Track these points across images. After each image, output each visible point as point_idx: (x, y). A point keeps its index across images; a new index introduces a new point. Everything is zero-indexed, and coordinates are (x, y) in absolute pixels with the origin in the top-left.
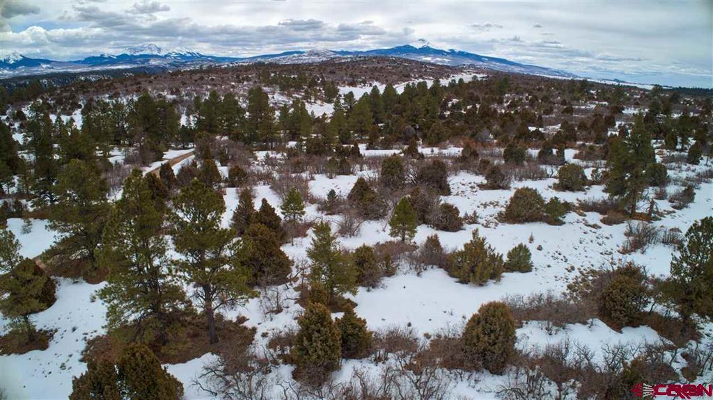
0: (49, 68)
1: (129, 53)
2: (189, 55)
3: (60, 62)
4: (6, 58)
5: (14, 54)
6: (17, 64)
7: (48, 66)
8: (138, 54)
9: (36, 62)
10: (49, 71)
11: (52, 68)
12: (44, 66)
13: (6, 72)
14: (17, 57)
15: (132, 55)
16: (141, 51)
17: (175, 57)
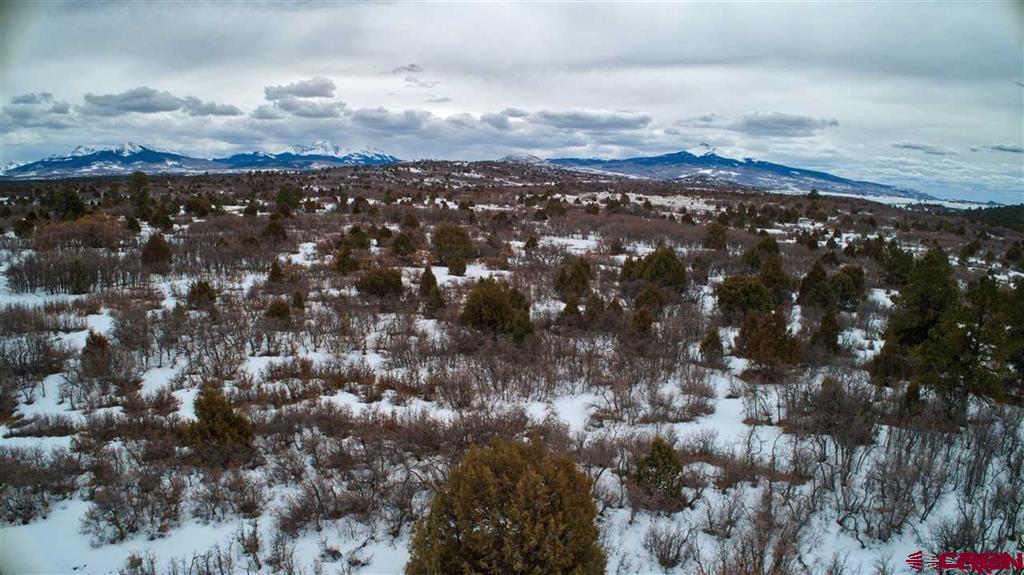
0: (176, 166)
1: (294, 153)
2: (378, 158)
3: (194, 160)
4: (118, 148)
5: (131, 144)
6: (134, 157)
7: (176, 163)
8: (306, 154)
9: (161, 157)
10: (178, 170)
11: (180, 167)
12: (170, 163)
13: (115, 167)
14: (134, 148)
15: (297, 155)
16: (311, 149)
17: (356, 161)
